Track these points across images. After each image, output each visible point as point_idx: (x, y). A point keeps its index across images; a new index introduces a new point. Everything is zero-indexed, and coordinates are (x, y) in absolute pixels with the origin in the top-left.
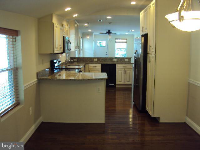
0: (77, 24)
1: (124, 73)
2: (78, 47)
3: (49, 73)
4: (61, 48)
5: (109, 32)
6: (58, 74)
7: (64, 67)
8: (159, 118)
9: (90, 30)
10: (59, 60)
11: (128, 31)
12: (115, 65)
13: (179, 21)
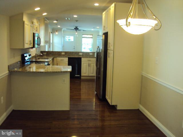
0: (47, 21)
1: (88, 66)
2: (47, 42)
3: (20, 65)
4: (31, 43)
5: (76, 29)
6: (28, 67)
7: (34, 60)
8: (116, 106)
9: (59, 26)
10: (29, 54)
11: (94, 28)
12: (81, 58)
13: (126, 26)
